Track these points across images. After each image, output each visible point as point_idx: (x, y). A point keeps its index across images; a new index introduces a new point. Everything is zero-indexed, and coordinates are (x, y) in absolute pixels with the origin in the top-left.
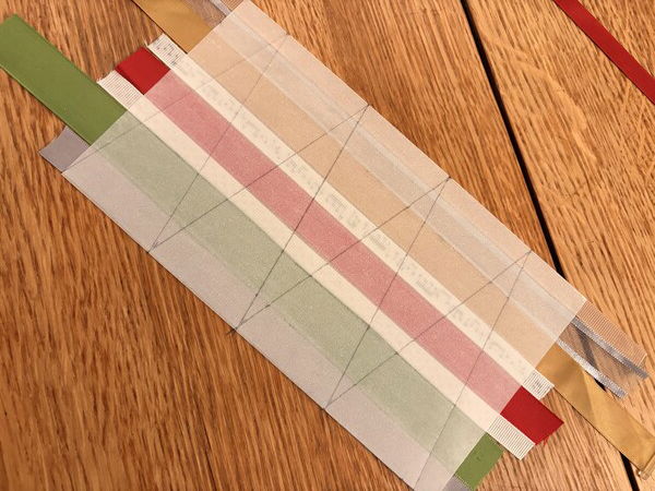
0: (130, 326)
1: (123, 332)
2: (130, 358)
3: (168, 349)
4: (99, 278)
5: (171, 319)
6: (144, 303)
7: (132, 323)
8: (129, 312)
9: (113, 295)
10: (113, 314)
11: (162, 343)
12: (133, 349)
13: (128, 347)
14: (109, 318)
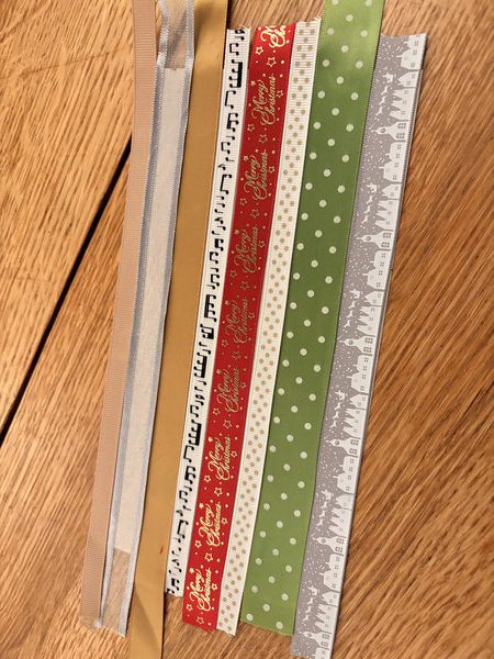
0: (440, 548)
1: (451, 551)
2: (467, 527)
3: (428, 499)
4: (425, 606)
5: (402, 517)
6: (409, 552)
7: (435, 549)
8: (430, 559)
9: (427, 584)
10: (443, 572)
11: (428, 508)
12: (457, 531)
13: (459, 536)
14: (450, 572)
